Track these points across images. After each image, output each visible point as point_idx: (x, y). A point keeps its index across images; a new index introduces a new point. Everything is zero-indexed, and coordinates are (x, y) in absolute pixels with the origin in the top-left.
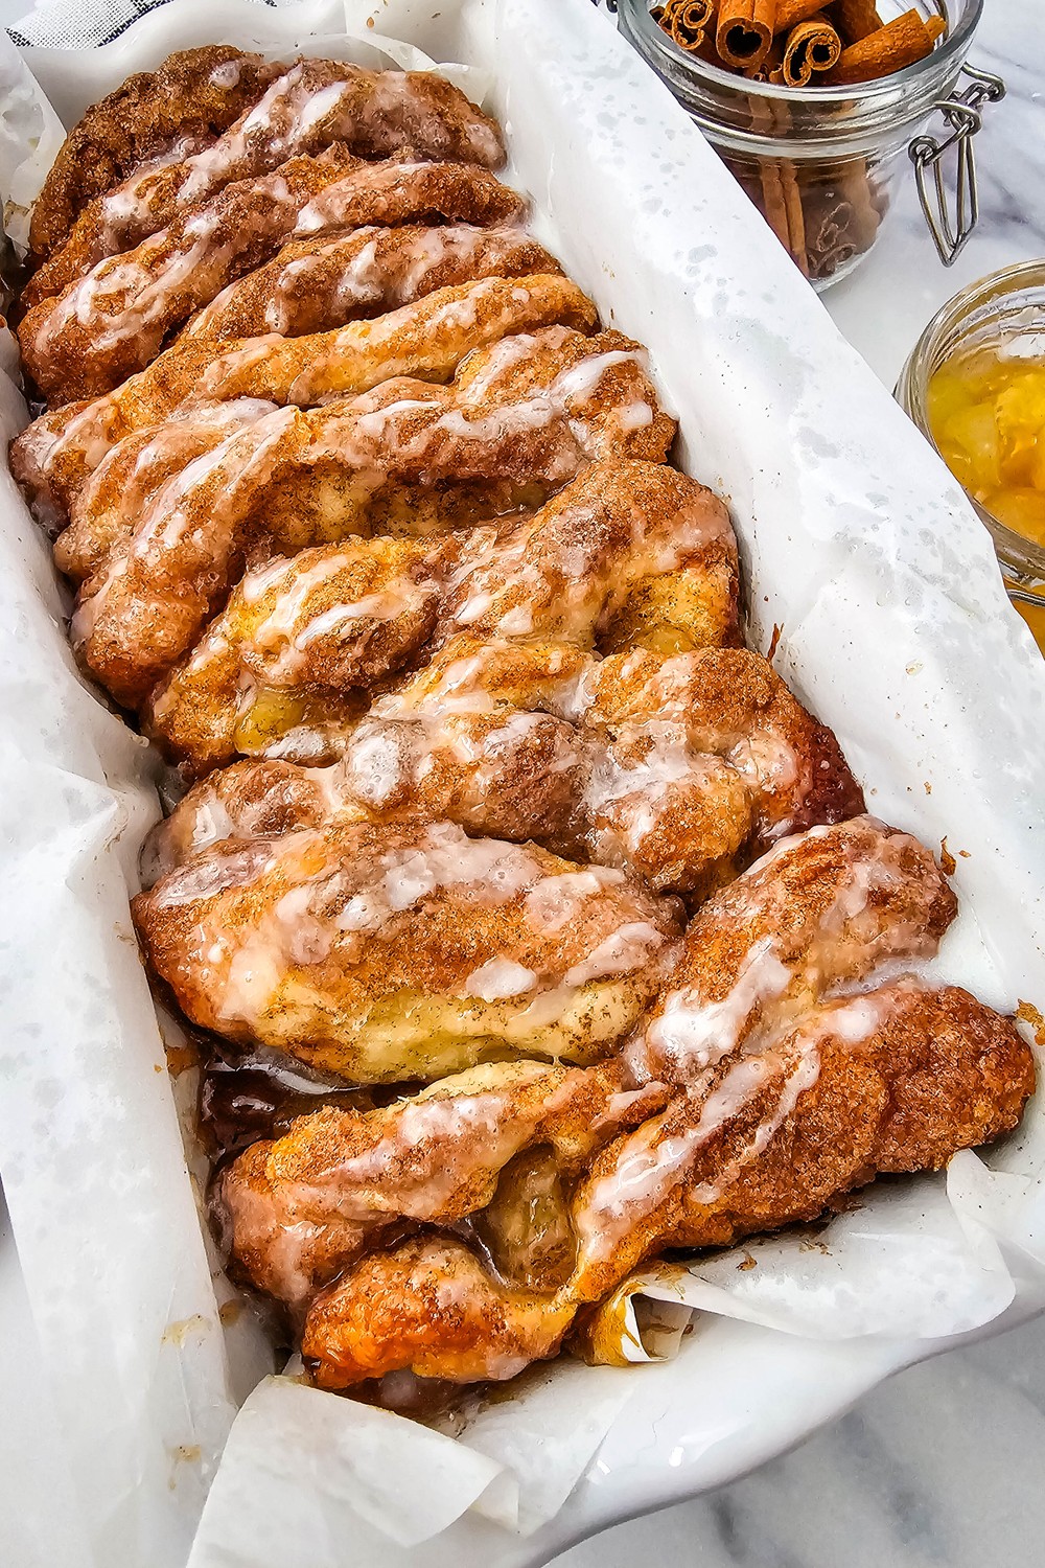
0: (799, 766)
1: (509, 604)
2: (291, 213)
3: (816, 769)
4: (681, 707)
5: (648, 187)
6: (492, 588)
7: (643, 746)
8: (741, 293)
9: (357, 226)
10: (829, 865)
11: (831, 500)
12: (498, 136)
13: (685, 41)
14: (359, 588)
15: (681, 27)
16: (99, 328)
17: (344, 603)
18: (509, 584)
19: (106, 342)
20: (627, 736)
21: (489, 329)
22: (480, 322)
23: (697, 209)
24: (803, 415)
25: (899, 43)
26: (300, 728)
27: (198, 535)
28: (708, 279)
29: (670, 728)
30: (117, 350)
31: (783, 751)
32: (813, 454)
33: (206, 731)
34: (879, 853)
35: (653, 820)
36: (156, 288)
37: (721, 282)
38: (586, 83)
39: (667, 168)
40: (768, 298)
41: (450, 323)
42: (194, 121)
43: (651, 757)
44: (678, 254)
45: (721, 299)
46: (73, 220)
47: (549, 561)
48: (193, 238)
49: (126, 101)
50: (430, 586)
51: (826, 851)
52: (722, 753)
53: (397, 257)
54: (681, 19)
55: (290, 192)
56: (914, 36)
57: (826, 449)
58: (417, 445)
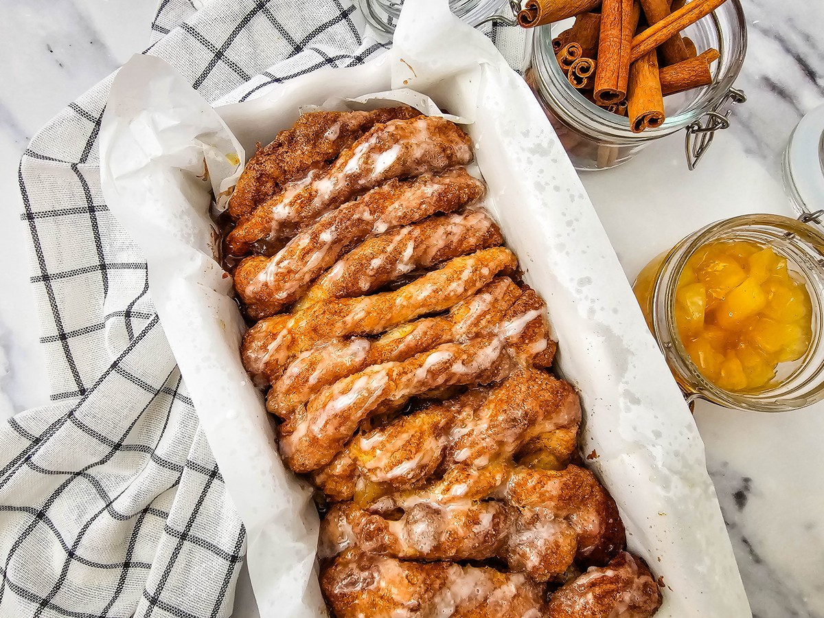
0: (600, 524)
1: (480, 454)
2: (371, 224)
3: (607, 524)
4: (553, 504)
5: (559, 235)
6: (471, 447)
7: (536, 519)
8: (602, 309)
9: (402, 226)
10: (613, 591)
11: (635, 429)
12: (471, 148)
13: (575, 82)
14: (414, 451)
15: (574, 73)
16: (279, 289)
17: (408, 459)
18: (480, 446)
19: (282, 295)
20: (527, 514)
21: (469, 293)
22: (466, 290)
23: (584, 252)
24: (627, 383)
25: (693, 78)
26: (383, 498)
27: (342, 429)
28: (586, 298)
29: (547, 512)
30: (286, 298)
31: (594, 518)
32: (629, 404)
33: (340, 492)
34: (635, 586)
35: (538, 560)
36: (306, 269)
37: (593, 301)
38: (529, 158)
39: (569, 223)
40: (615, 311)
41: (452, 294)
42: (318, 162)
43: (538, 524)
44: (572, 280)
45: (592, 311)
46: (254, 209)
47: (499, 437)
48: (324, 243)
49: (281, 150)
50: (442, 441)
51: (612, 583)
52: (567, 518)
53: (424, 246)
54: (575, 68)
55: (371, 214)
56: (702, 76)
57: (636, 401)
58: (441, 380)
